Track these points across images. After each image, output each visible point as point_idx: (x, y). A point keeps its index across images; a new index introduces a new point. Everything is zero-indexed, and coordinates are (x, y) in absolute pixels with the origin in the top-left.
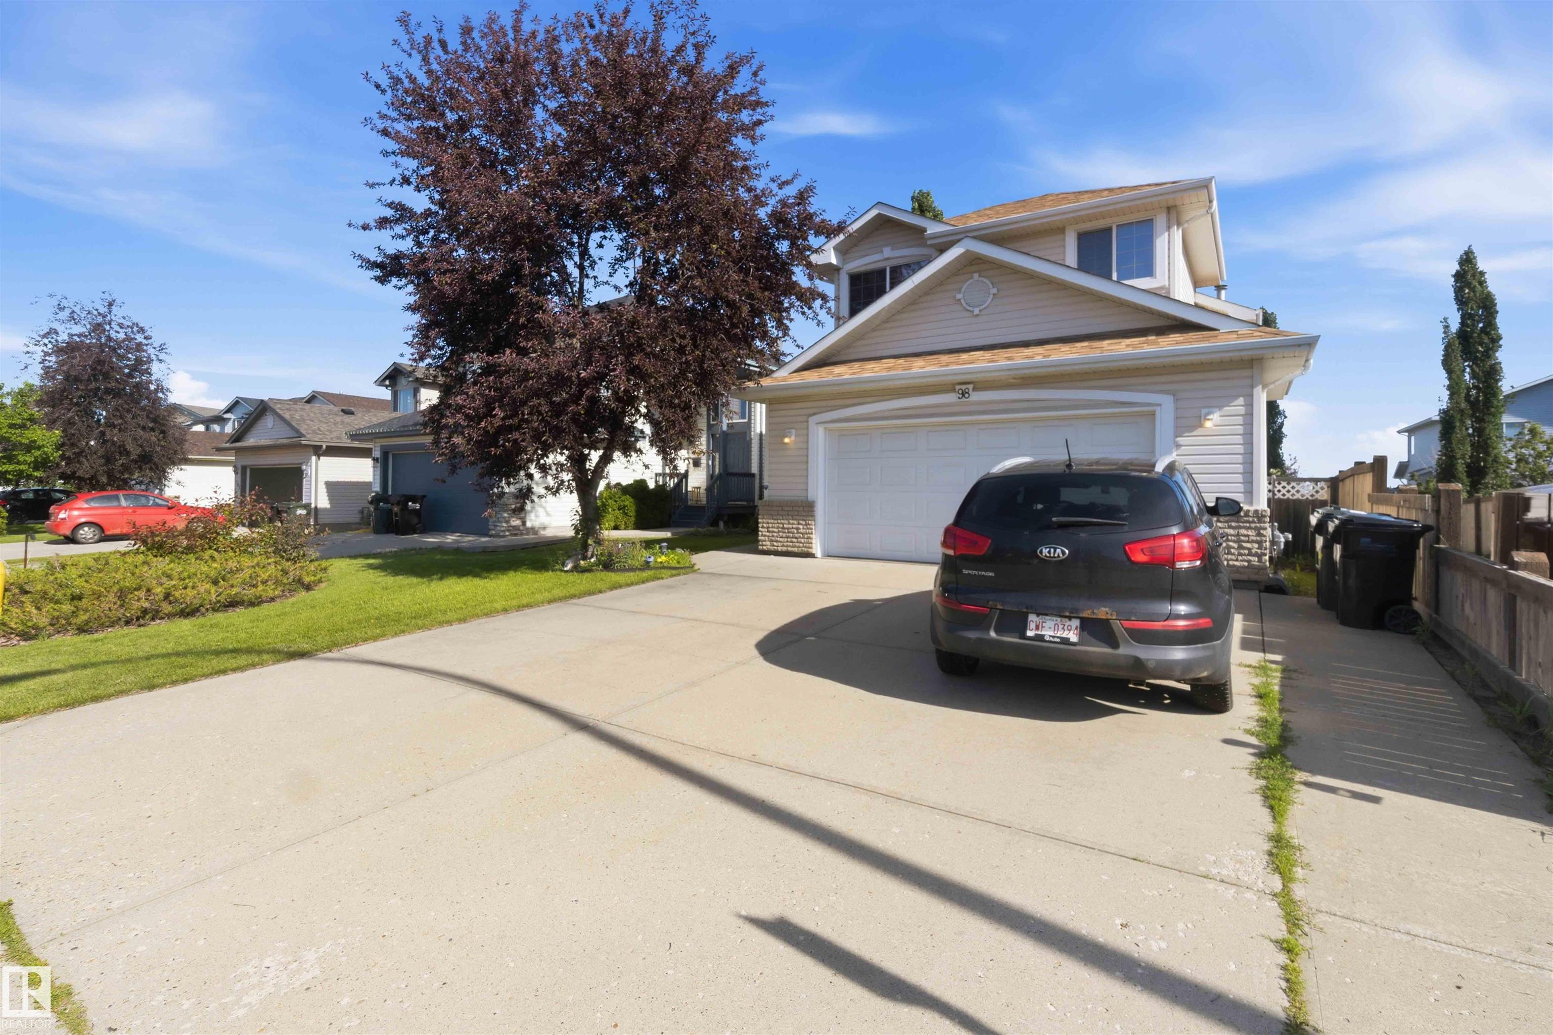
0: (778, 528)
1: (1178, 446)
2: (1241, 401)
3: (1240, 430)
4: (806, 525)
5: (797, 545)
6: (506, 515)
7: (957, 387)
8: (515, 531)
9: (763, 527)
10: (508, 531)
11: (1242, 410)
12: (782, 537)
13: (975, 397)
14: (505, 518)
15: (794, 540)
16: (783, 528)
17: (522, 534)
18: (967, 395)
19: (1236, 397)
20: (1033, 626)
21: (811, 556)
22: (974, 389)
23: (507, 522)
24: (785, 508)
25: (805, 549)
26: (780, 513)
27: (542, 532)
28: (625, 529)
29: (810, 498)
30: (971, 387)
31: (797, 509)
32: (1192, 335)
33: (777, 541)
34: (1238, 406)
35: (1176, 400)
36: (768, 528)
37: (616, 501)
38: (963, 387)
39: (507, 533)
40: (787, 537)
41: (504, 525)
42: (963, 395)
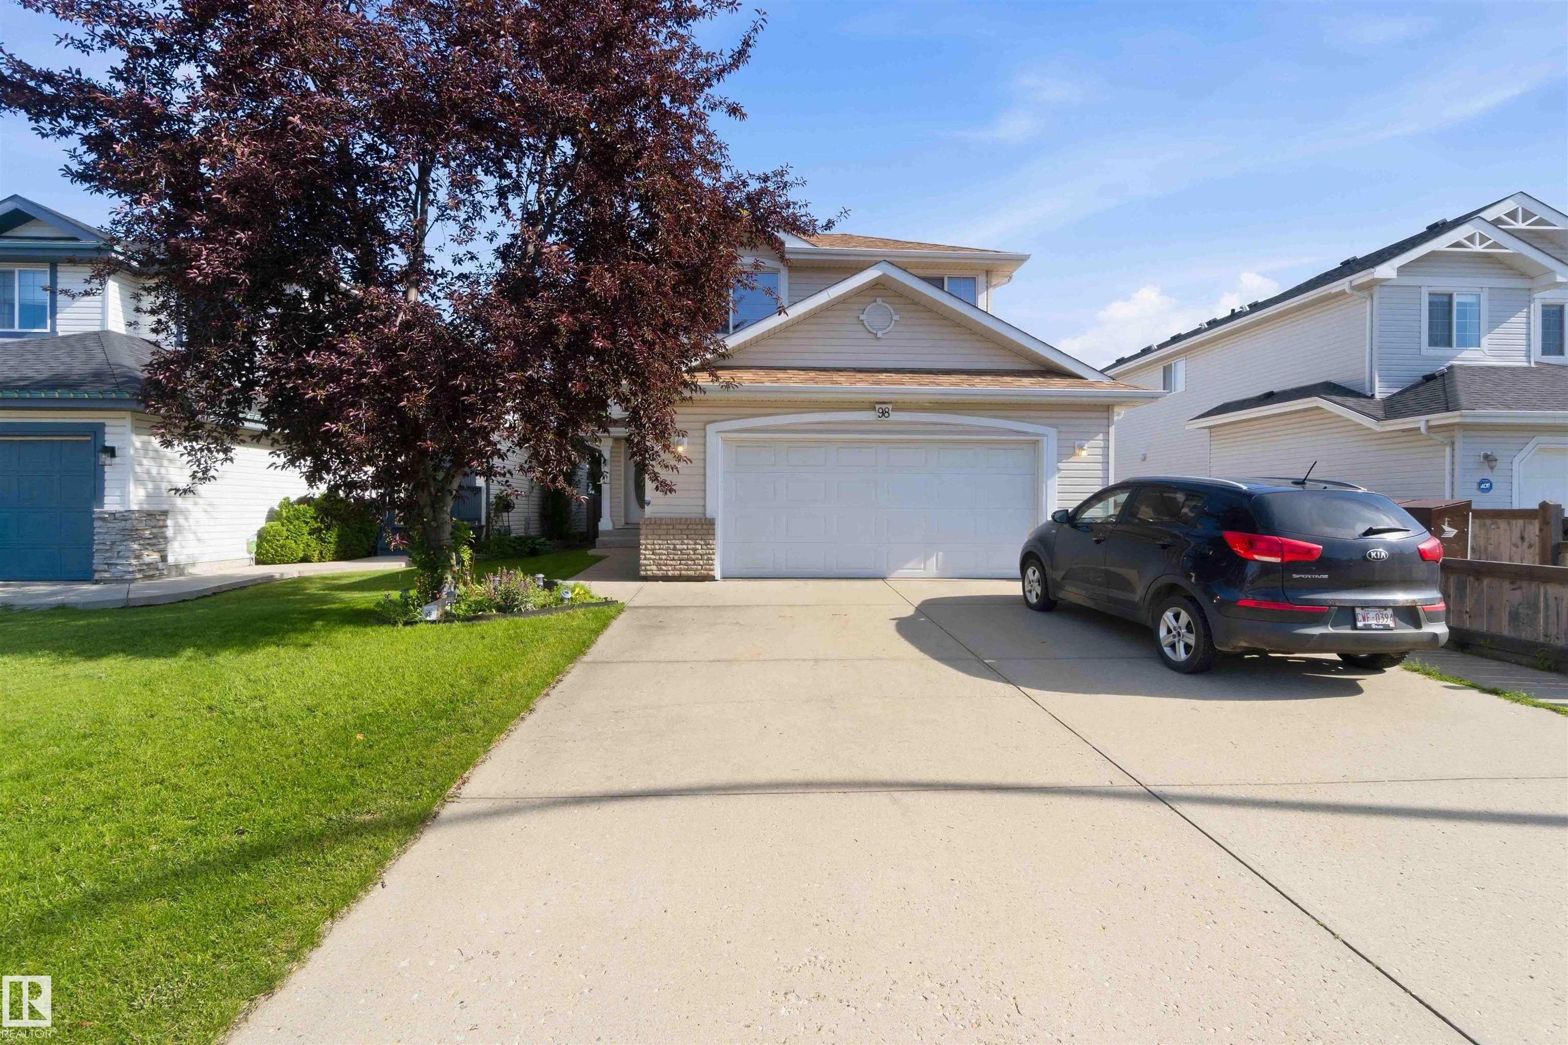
0: (667, 549)
1: (1059, 470)
2: (1100, 436)
3: (1100, 458)
4: (706, 545)
5: (694, 567)
6: (136, 546)
7: (877, 406)
8: (150, 572)
9: (646, 549)
10: (140, 571)
11: (1101, 443)
12: (674, 559)
13: (895, 416)
14: (134, 551)
15: (689, 562)
16: (675, 549)
17: (161, 575)
18: (887, 415)
19: (1098, 433)
20: (1360, 617)
21: (712, 579)
22: (893, 410)
23: (138, 557)
24: (678, 527)
25: (705, 572)
26: (672, 532)
27: (191, 570)
28: (320, 561)
29: (709, 514)
30: (890, 407)
31: (694, 527)
32: (1070, 381)
33: (666, 565)
34: (1098, 441)
35: (1059, 432)
36: (653, 550)
37: (307, 523)
38: (884, 406)
39: (139, 576)
40: (680, 560)
41: (134, 562)
42: (883, 414)
